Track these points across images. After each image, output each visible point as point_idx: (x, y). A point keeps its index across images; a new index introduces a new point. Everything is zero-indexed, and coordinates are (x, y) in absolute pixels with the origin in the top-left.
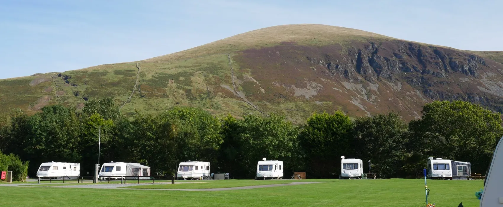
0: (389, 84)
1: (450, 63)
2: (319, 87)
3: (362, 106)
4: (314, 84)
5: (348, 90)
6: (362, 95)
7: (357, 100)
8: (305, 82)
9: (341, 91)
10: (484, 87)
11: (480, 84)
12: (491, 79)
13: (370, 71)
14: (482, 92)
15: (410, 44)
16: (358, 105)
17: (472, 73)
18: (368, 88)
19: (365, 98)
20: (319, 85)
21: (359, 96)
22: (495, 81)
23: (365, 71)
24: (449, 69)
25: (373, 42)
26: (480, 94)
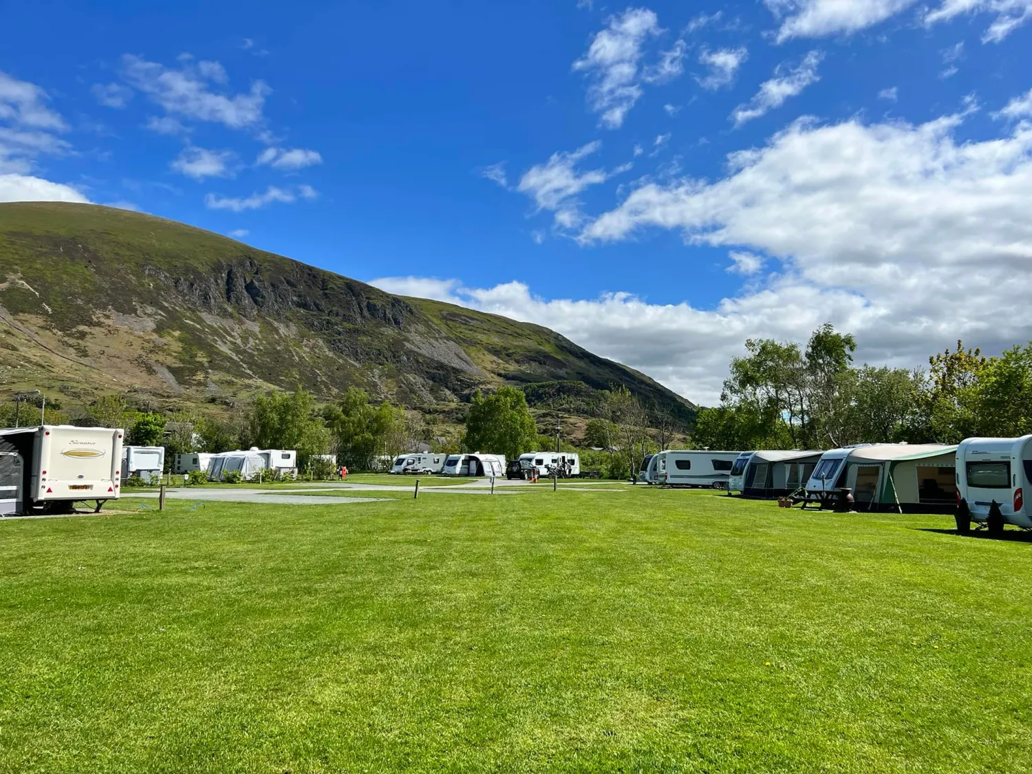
0: (276, 324)
1: (369, 305)
2: (160, 314)
3: (234, 354)
4: (150, 310)
5: (210, 327)
6: (232, 336)
7: (225, 343)
8: (134, 303)
9: (198, 326)
10: (413, 343)
11: (407, 340)
12: (421, 334)
13: (247, 301)
14: (411, 351)
15: (311, 269)
16: (229, 352)
17: (397, 322)
18: (244, 327)
19: (239, 341)
20: (160, 312)
21: (228, 338)
22: (426, 338)
23: (238, 300)
24: (366, 313)
25: (252, 256)
26: (409, 353)
